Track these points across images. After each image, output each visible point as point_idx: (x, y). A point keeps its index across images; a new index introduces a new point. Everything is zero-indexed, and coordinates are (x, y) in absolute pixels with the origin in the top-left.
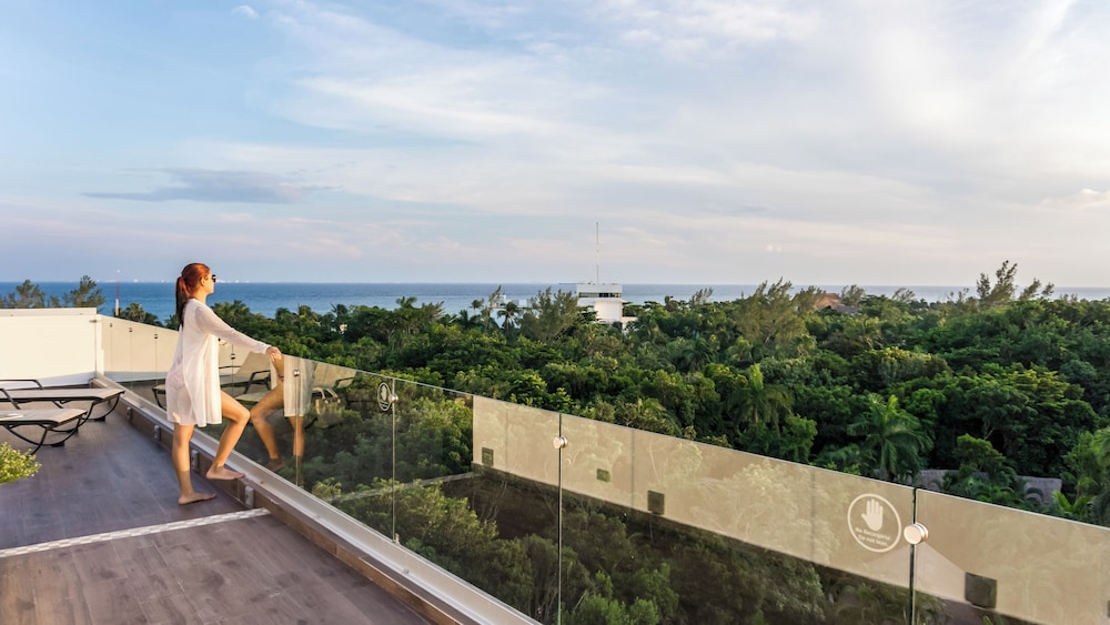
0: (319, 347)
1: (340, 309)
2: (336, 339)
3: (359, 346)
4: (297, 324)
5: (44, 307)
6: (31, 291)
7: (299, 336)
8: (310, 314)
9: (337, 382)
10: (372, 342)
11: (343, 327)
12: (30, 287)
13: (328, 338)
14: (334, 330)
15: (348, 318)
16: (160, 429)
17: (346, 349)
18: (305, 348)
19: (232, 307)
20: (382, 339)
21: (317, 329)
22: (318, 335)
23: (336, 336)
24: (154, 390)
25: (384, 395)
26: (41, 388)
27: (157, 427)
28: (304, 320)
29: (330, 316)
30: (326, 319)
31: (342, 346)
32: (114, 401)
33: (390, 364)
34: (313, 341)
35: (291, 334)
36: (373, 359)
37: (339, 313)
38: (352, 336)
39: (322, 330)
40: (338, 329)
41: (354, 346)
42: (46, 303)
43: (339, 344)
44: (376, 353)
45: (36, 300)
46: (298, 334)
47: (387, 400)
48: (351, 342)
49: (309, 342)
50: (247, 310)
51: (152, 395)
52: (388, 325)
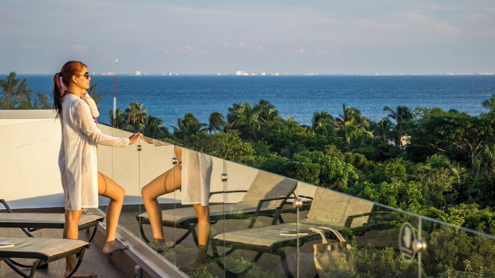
0: (371, 168)
1: (403, 114)
2: (394, 157)
3: (428, 167)
4: (341, 133)
5: (30, 108)
6: (16, 87)
7: (344, 151)
8: (359, 120)
9: (350, 219)
10: (448, 162)
11: (405, 141)
12: (15, 82)
13: (383, 154)
14: (392, 143)
15: (412, 126)
16: (141, 270)
17: (409, 171)
18: (351, 168)
19: (256, 109)
20: (461, 158)
21: (369, 142)
22: (371, 149)
23: (395, 153)
24: (138, 218)
25: (407, 239)
26: (8, 211)
27: (137, 267)
28: (351, 129)
29: (386, 123)
30: (381, 128)
31: (403, 168)
32: (92, 229)
33: (474, 195)
34: (363, 158)
35: (333, 148)
36: (448, 186)
37: (399, 119)
38: (417, 154)
39: (376, 143)
40: (398, 141)
41: (420, 167)
42: (32, 102)
43: (398, 164)
44: (452, 178)
45: (20, 98)
46: (342, 148)
47: (411, 248)
48: (416, 161)
49: (357, 160)
50: (275, 113)
51: (137, 225)
52: (471, 137)
